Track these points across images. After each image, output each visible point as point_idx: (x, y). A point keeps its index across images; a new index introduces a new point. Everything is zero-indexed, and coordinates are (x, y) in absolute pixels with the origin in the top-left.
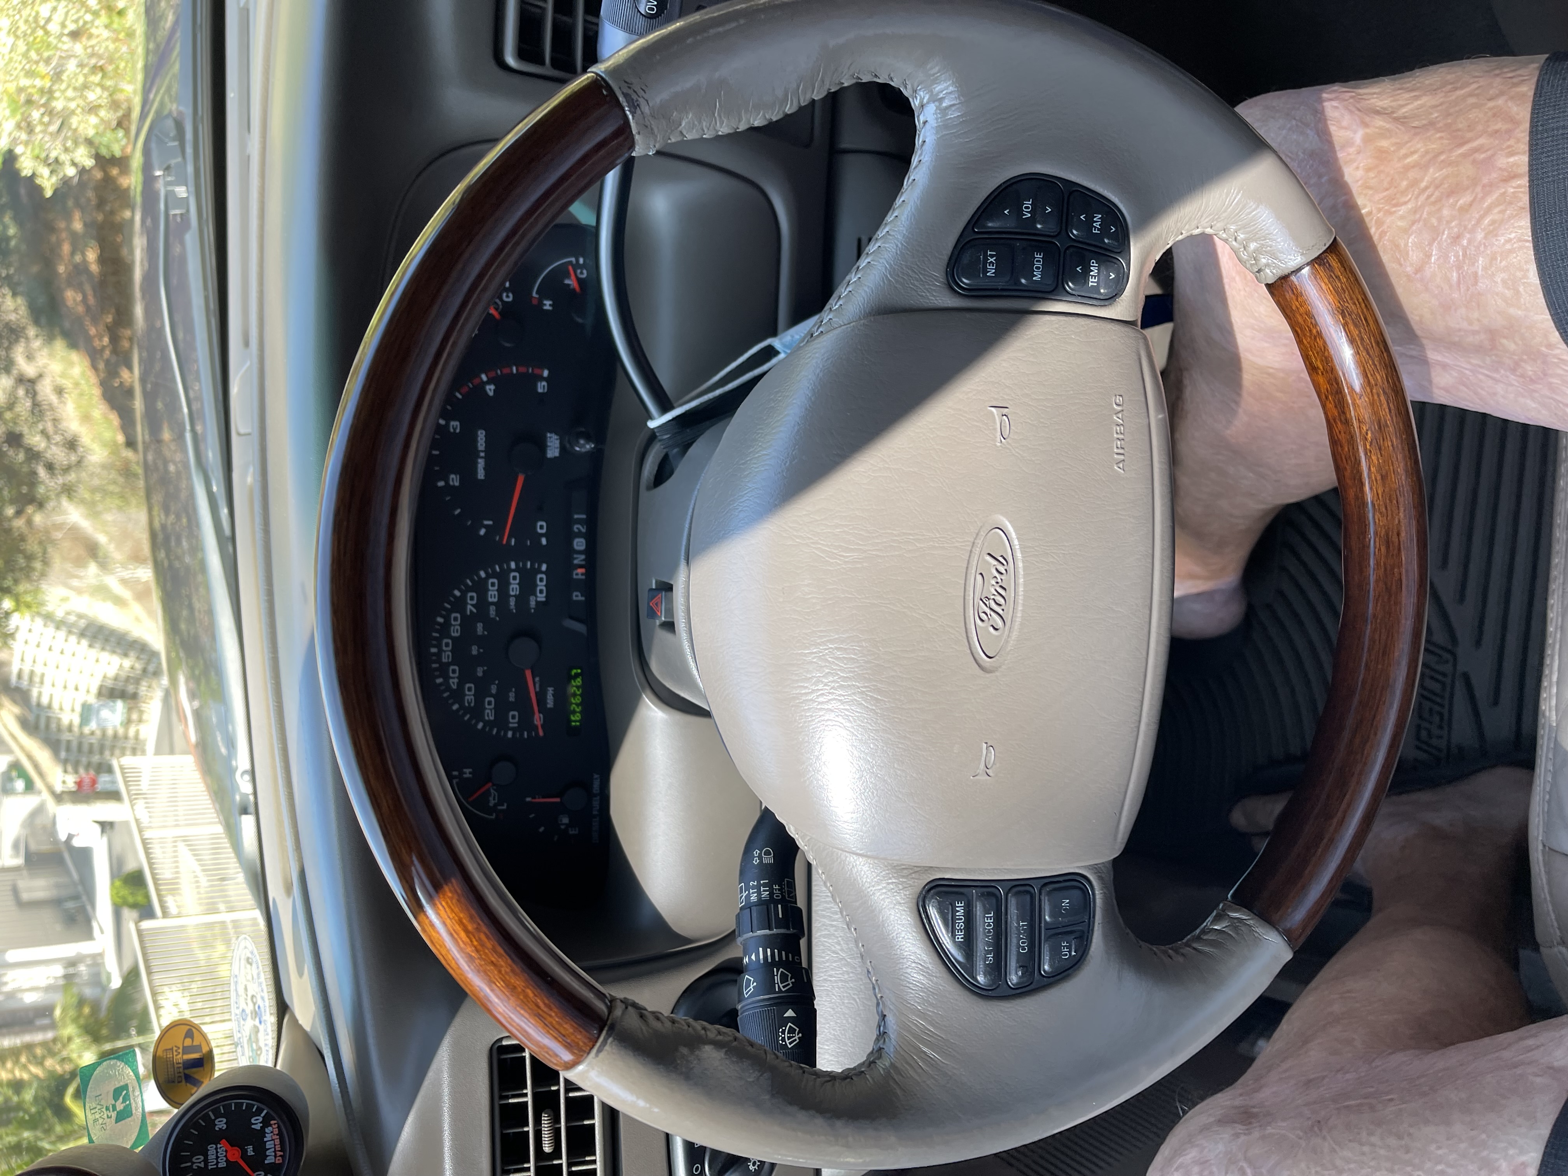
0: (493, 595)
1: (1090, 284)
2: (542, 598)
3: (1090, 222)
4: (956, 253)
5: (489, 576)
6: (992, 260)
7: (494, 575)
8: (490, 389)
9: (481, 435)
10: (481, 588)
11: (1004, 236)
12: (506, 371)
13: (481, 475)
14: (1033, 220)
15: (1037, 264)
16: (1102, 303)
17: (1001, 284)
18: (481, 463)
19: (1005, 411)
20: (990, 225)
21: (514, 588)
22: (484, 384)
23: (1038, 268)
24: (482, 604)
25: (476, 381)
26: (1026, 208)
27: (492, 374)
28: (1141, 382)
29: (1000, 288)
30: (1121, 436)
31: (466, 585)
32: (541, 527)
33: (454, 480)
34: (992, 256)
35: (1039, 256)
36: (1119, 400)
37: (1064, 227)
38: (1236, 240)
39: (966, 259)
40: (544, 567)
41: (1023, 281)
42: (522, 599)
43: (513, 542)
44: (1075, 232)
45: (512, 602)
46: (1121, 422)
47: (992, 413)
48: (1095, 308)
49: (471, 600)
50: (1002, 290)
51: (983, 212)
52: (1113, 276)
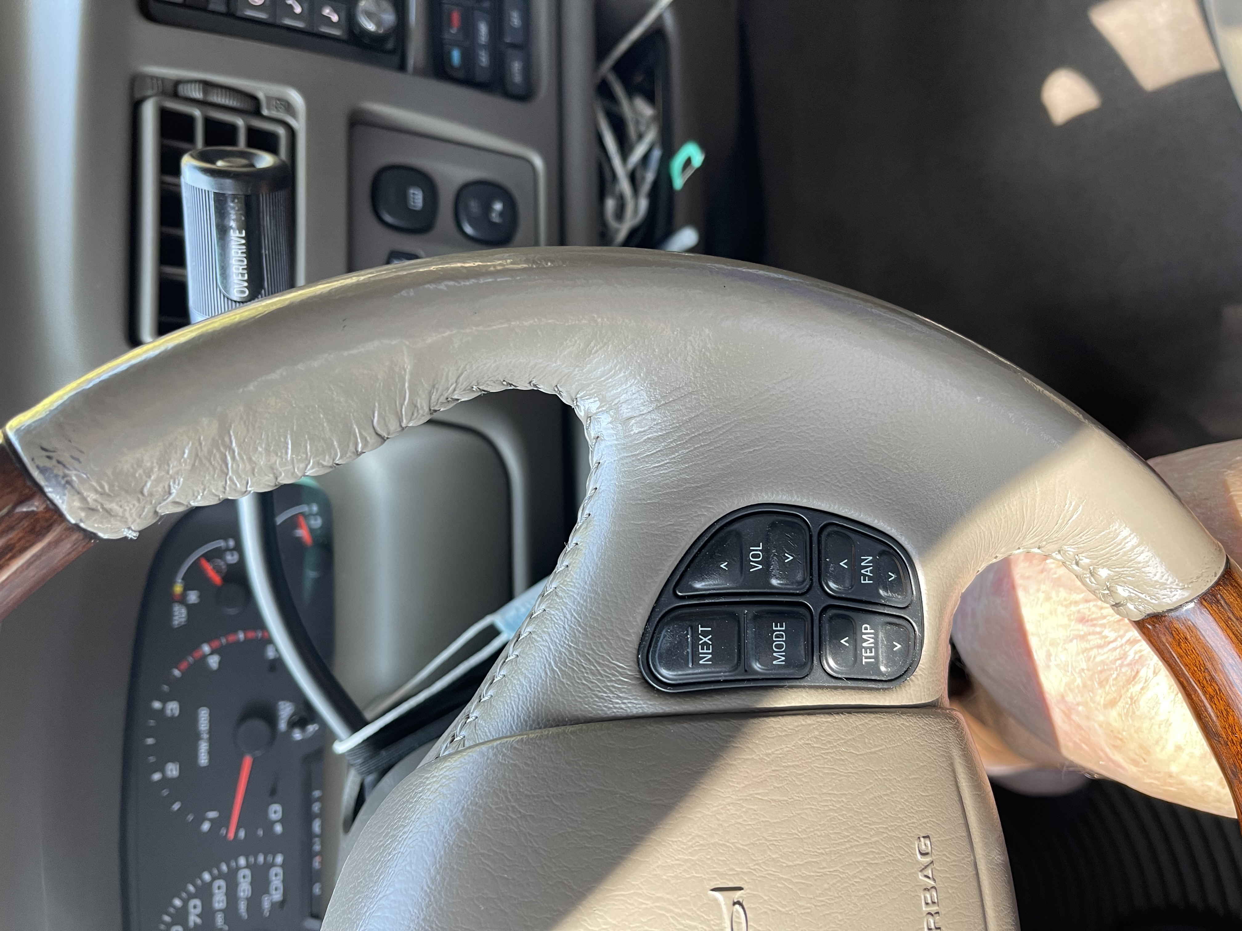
0: (219, 901)
1: (864, 660)
2: (277, 896)
3: (855, 569)
4: (650, 630)
5: (214, 878)
6: (705, 639)
7: (221, 876)
8: (214, 662)
9: (204, 715)
10: (205, 893)
11: (722, 600)
12: (232, 638)
13: (203, 759)
14: (766, 573)
15: (777, 641)
16: (886, 686)
17: (723, 673)
18: (203, 747)
19: (737, 895)
20: (698, 585)
21: (244, 889)
22: (204, 657)
23: (779, 647)
24: (208, 913)
25: (197, 655)
26: (754, 556)
27: (216, 644)
28: (958, 806)
29: (722, 679)
30: (934, 909)
31: (188, 892)
32: (275, 811)
33: (173, 770)
34: (705, 633)
35: (779, 629)
36: (925, 845)
37: (816, 579)
38: (1077, 564)
39: (665, 639)
40: (279, 859)
41: (757, 666)
42: (254, 902)
43: (242, 834)
44: (832, 585)
45: (242, 907)
46: (932, 883)
47: (716, 900)
48: (876, 694)
49: (195, 907)
50: (725, 681)
51: (688, 566)
52: (899, 646)
